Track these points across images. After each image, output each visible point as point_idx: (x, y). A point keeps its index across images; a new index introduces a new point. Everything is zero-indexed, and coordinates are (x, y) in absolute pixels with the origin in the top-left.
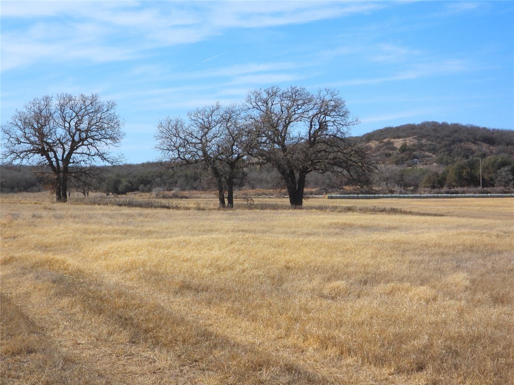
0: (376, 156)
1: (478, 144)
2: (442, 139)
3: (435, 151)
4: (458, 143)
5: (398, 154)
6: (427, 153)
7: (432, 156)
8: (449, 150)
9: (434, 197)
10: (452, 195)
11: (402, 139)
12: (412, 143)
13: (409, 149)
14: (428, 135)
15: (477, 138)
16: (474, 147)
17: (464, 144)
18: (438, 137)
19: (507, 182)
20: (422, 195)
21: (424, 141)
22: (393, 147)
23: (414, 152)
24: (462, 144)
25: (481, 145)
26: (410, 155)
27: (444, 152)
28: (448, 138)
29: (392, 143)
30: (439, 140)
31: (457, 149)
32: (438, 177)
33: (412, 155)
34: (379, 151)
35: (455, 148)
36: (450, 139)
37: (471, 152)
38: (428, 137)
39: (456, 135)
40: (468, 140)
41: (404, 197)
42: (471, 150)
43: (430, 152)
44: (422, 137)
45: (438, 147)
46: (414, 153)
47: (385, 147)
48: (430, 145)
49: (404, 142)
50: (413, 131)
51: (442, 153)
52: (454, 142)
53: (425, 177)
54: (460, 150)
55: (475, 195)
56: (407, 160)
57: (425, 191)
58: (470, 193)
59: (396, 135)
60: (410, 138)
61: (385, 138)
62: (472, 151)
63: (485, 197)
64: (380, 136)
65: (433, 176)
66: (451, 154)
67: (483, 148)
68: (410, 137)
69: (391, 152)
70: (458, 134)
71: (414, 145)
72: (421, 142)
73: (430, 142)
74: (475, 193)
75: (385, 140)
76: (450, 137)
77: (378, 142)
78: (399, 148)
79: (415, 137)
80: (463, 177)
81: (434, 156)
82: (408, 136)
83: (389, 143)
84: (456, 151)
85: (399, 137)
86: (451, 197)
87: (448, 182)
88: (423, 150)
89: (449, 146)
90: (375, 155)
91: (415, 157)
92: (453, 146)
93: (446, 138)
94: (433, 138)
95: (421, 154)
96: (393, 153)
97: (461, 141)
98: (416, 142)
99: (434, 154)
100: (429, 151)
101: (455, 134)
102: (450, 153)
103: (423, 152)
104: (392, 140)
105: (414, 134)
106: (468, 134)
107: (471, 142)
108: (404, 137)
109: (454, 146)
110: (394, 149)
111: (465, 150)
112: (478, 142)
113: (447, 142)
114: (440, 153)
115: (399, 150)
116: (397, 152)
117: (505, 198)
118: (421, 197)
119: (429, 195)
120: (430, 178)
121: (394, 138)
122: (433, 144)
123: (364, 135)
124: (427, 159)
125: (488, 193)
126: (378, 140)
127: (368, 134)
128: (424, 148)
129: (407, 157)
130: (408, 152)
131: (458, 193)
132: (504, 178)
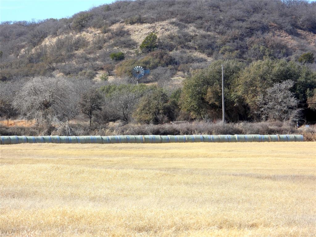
0: (95, 59)
1: (298, 35)
2: (228, 25)
3: (213, 49)
4: (259, 33)
5: (138, 55)
6: (197, 54)
7: (205, 60)
8: (241, 47)
9: (127, 141)
10: (164, 137)
11: (148, 25)
12: (168, 33)
13: (161, 46)
14: (200, 18)
15: (299, 23)
16: (291, 41)
17: (271, 34)
18: (220, 21)
19: (286, 112)
20: (104, 137)
21: (191, 29)
22: (130, 40)
23: (171, 50)
24: (268, 36)
25: (305, 38)
26: (162, 57)
27: (231, 51)
28: (241, 24)
29: (128, 33)
30: (221, 27)
31: (255, 46)
32: (166, 101)
33: (165, 57)
34: (100, 48)
35: (253, 42)
36: (244, 24)
37: (284, 51)
38: (199, 21)
39: (256, 17)
40: (281, 28)
41: (68, 141)
42: (284, 47)
43: (203, 52)
44: (187, 20)
45: (219, 42)
46: (171, 53)
47: (112, 41)
48: (204, 37)
49: (151, 31)
50: (171, 9)
51: (227, 53)
52: (251, 32)
53: (142, 102)
54: (261, 48)
55: (211, 136)
56: (154, 67)
57: (112, 130)
58: (200, 132)
59: (137, 16)
60: (164, 23)
61: (113, 23)
62: (287, 49)
63: (229, 140)
64: (105, 18)
65: (155, 99)
66: (244, 56)
67: (309, 43)
68: (163, 20)
69: (124, 51)
70: (260, 15)
71: (171, 38)
72: (186, 30)
73: (202, 32)
74: (211, 134)
75: (115, 27)
76: (243, 21)
77: (99, 31)
78: (141, 43)
79: (174, 20)
80: (208, 103)
81: (210, 59)
82: (160, 19)
83: (121, 33)
84: (255, 49)
85: (141, 21)
86: (161, 141)
87: (183, 111)
88: (189, 48)
89: (242, 39)
90: (92, 56)
91: (172, 62)
92: (248, 40)
93: (236, 24)
94: (209, 23)
95: (184, 55)
96: (128, 52)
97: (265, 29)
98: (175, 30)
99: (210, 55)
100: (201, 48)
101: (255, 14)
102: (243, 52)
103: (188, 51)
104: (129, 27)
105: (173, 14)
106: (281, 16)
107: (286, 31)
108: (153, 21)
109: (253, 39)
110: (131, 45)
111: (272, 47)
112: (300, 31)
113: (237, 32)
114: (223, 53)
115: (141, 47)
116: (137, 52)
117: (266, 143)
118: (102, 141)
119: (118, 137)
120: (149, 103)
121: (132, 23)
122: (209, 36)
123: (75, 16)
124: (196, 64)
125: (239, 132)
126: (100, 27)
127: (82, 14)
128: (191, 44)
129: (157, 61)
130: (157, 51)
131: (178, 133)
132: (280, 104)
